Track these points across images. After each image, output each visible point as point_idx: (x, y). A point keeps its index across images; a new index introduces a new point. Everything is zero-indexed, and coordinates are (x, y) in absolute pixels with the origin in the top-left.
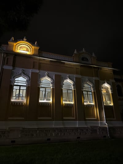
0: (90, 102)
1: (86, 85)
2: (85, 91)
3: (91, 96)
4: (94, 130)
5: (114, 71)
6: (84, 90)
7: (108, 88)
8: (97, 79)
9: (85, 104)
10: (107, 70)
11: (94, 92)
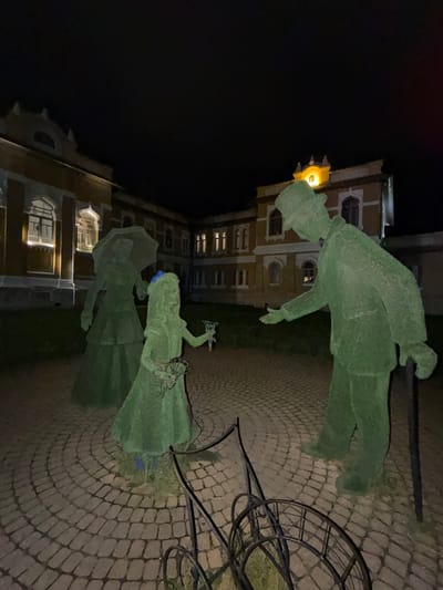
0: (43, 241)
1: (37, 203)
2: (33, 215)
3: (50, 228)
4: (42, 294)
5: (114, 190)
6: (32, 212)
7: (93, 220)
8: (71, 195)
9: (30, 243)
10: (101, 182)
11: (58, 223)
